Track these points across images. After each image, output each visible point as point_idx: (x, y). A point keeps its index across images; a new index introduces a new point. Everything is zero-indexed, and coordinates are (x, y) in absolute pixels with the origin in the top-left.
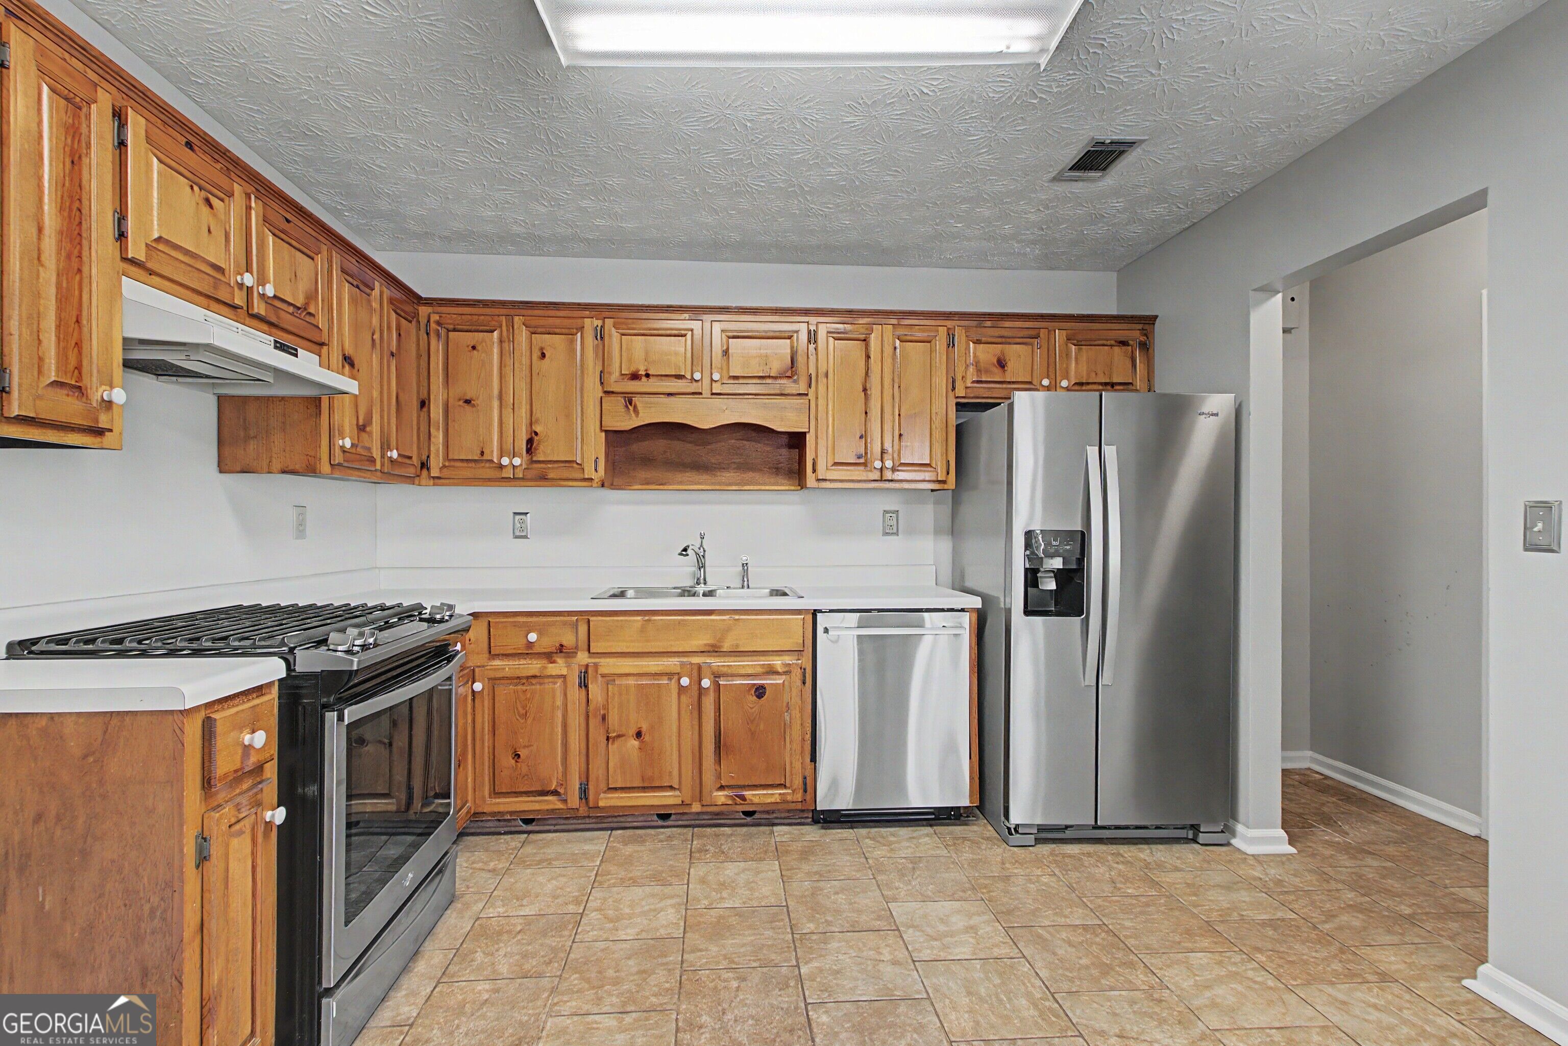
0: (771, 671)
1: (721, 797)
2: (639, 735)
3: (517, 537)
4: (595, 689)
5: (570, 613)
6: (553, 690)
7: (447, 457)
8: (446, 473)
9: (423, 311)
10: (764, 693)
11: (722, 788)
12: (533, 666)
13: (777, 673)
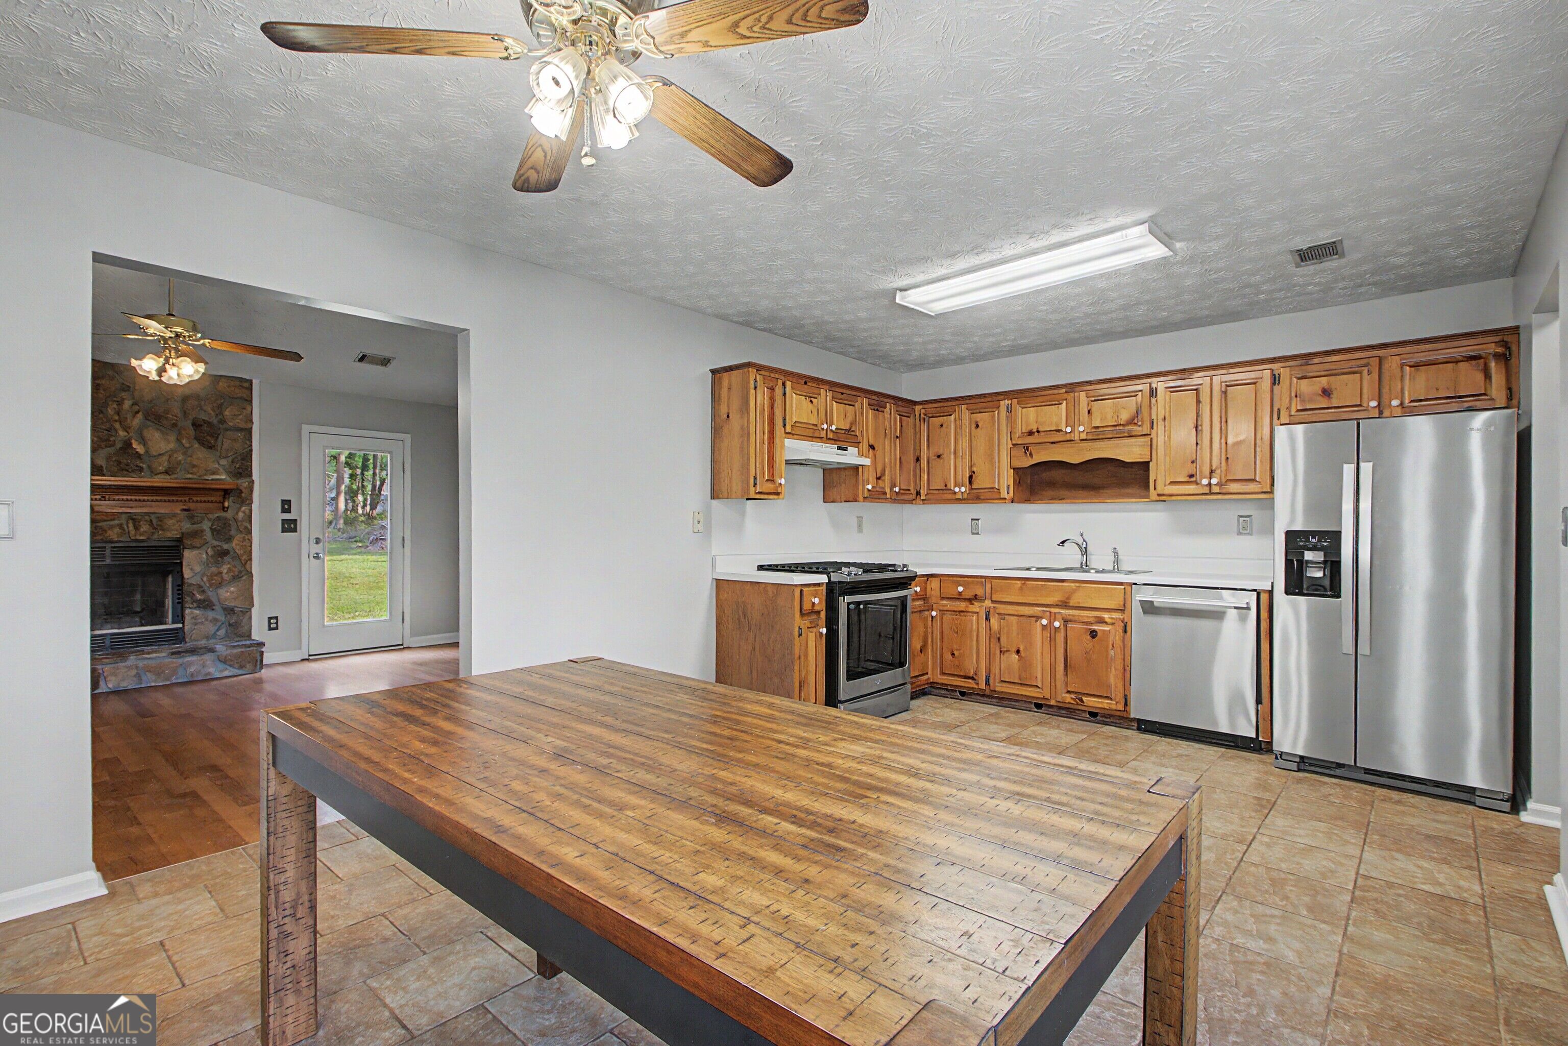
0: (1101, 621)
1: (1068, 698)
2: (1018, 652)
3: (973, 534)
4: (994, 621)
5: (982, 577)
6: (972, 620)
7: (929, 489)
8: (928, 497)
9: (918, 408)
10: (1096, 635)
11: (1069, 692)
12: (962, 605)
13: (1106, 623)
